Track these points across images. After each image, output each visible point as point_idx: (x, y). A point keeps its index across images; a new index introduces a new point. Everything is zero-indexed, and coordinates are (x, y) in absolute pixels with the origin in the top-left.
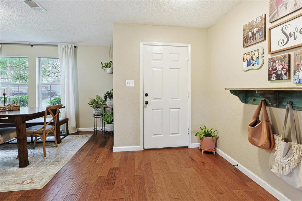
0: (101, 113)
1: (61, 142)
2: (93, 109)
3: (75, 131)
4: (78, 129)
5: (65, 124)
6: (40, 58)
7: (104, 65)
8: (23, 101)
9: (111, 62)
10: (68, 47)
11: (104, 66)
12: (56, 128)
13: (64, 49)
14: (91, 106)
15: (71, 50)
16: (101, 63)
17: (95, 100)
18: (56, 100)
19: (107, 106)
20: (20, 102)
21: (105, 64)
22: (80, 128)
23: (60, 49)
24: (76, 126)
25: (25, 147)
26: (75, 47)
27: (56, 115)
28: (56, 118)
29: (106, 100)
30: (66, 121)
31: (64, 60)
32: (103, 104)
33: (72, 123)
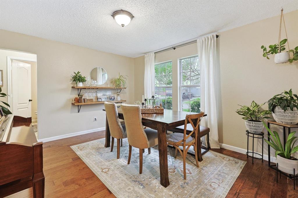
0: (261, 131)
1: (202, 160)
2: (246, 122)
3: (217, 146)
4: (222, 145)
5: (206, 136)
6: (181, 60)
7: (268, 49)
8: (169, 103)
9: (286, 40)
10: (208, 39)
11: (267, 51)
12: (196, 143)
13: (204, 42)
14: (243, 118)
15: (212, 41)
16: (262, 47)
17: (248, 109)
18: (195, 103)
19: (275, 121)
20: (167, 103)
21: (270, 47)
22: (223, 144)
23: (199, 43)
24: (219, 140)
25: (166, 162)
26: (217, 36)
27: (197, 126)
28: (197, 129)
29: (273, 110)
30: (207, 132)
31: (204, 56)
32: (265, 117)
33: (214, 136)
